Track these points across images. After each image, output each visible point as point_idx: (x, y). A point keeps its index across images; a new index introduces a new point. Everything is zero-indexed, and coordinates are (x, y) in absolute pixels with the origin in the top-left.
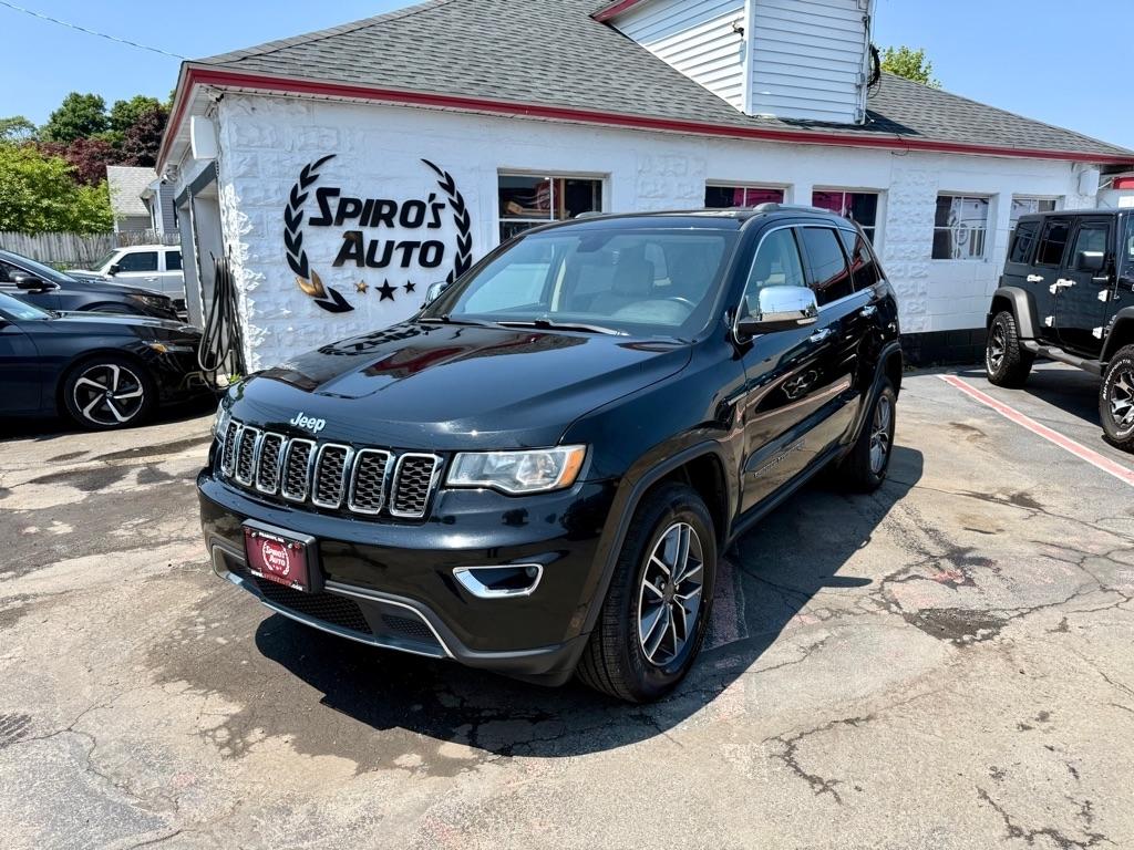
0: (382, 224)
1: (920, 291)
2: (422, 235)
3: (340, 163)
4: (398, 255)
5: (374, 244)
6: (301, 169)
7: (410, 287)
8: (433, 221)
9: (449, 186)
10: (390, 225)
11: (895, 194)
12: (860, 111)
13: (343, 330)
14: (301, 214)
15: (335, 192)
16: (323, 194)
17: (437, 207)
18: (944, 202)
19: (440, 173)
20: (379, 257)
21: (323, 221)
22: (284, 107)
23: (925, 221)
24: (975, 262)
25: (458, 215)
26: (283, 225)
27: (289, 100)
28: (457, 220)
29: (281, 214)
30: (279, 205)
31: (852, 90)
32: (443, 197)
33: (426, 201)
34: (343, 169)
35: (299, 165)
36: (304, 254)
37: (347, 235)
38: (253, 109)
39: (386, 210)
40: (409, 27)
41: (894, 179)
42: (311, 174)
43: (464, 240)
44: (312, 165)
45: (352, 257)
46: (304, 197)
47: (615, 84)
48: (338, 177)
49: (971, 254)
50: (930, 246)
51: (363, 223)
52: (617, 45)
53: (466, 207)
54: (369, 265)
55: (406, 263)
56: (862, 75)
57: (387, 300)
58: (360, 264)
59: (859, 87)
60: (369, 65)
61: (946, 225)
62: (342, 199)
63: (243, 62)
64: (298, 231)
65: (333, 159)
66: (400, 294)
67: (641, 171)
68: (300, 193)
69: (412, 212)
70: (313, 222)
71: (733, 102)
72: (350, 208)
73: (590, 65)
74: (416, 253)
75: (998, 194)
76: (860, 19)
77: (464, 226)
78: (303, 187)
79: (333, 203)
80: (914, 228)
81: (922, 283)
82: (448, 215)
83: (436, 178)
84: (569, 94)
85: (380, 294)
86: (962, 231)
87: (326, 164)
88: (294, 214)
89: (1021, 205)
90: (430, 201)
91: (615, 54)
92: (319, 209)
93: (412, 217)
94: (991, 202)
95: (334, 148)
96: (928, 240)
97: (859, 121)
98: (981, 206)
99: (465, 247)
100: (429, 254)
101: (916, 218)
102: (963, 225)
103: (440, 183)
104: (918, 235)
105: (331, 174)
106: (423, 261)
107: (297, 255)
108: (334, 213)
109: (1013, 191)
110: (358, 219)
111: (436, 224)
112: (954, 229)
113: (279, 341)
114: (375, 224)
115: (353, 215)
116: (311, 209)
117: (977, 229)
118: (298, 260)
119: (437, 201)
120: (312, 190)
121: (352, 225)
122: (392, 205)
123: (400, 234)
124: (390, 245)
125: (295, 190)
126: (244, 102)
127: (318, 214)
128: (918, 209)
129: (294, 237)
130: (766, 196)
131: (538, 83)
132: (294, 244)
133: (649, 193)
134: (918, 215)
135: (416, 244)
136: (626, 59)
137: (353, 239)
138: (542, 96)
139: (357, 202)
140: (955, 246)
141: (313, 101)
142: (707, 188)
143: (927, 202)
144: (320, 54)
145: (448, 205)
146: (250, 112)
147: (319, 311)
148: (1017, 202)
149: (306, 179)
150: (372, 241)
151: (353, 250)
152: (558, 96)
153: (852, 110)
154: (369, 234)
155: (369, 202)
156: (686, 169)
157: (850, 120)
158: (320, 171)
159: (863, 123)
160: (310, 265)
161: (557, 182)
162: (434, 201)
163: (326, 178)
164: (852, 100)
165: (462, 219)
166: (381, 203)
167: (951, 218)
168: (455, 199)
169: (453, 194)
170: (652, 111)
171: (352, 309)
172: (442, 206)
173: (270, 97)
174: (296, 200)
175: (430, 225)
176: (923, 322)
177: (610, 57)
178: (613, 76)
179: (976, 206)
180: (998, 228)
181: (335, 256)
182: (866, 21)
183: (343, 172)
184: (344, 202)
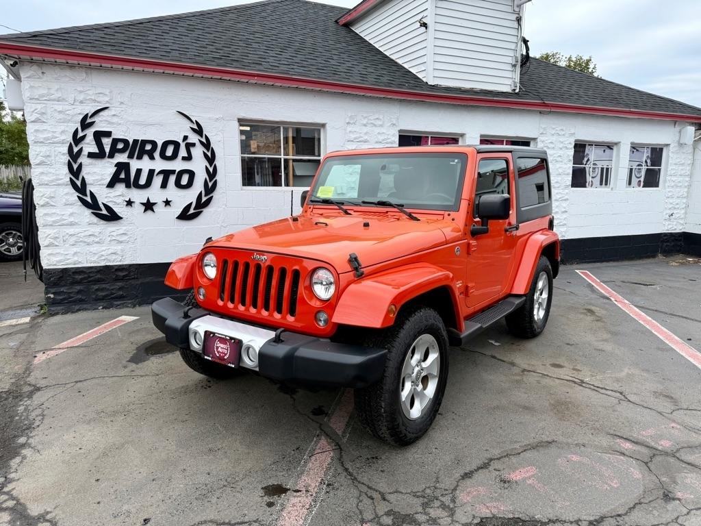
0: (146, 157)
1: (564, 210)
2: (178, 165)
3: (113, 113)
4: (158, 180)
5: (139, 171)
6: (81, 117)
7: (167, 203)
8: (186, 155)
9: (199, 131)
10: (152, 158)
11: (543, 141)
12: (515, 82)
13: (114, 234)
14: (81, 150)
15: (108, 134)
16: (99, 136)
17: (189, 146)
18: (580, 148)
19: (192, 121)
20: (142, 181)
21: (99, 155)
22: (68, 73)
23: (565, 161)
24: (604, 189)
25: (206, 151)
26: (67, 158)
27: (72, 67)
28: (205, 155)
29: (65, 149)
30: (63, 142)
31: (510, 68)
32: (194, 138)
33: (180, 141)
34: (114, 118)
35: (80, 114)
36: (83, 178)
37: (118, 165)
38: (42, 73)
39: (148, 147)
40: (188, 22)
41: (542, 131)
42: (89, 121)
43: (211, 170)
44: (89, 115)
45: (121, 181)
46: (84, 137)
47: (333, 62)
48: (110, 123)
49: (601, 184)
50: (570, 178)
51: (131, 156)
52: (348, 39)
53: (212, 145)
54: (134, 186)
55: (164, 185)
56: (516, 57)
57: (149, 212)
58: (128, 186)
59: (514, 66)
60: (139, 44)
61: (583, 164)
62: (113, 139)
63: (34, 38)
64: (79, 161)
65: (106, 111)
66: (160, 208)
67: (348, 123)
68: (80, 134)
69: (170, 149)
70: (91, 155)
71: (419, 76)
72: (120, 146)
73: (320, 50)
74: (172, 179)
75: (620, 142)
76: (515, 19)
77: (211, 159)
78: (82, 131)
79: (107, 142)
80: (558, 166)
81: (564, 204)
82: (198, 152)
83: (189, 125)
84: (295, 67)
85: (143, 208)
86: (594, 169)
87: (101, 113)
88: (76, 150)
89: (637, 150)
90: (184, 141)
91: (344, 44)
92: (96, 146)
93: (169, 152)
94: (615, 148)
95: (107, 102)
96: (568, 174)
97: (514, 90)
98: (608, 151)
99: (212, 175)
100: (184, 180)
101: (559, 159)
102: (594, 164)
103: (192, 128)
104: (560, 171)
105: (106, 121)
106: (178, 184)
107: (78, 179)
108: (107, 149)
109: (631, 141)
110: (126, 154)
111: (189, 158)
112: (589, 167)
113: (64, 241)
114: (140, 158)
115: (122, 151)
116: (89, 146)
117: (605, 167)
118: (79, 183)
119: (189, 141)
120: (90, 133)
121: (122, 158)
122: (154, 144)
123: (159, 165)
124: (151, 172)
125: (76, 132)
126: (35, 67)
127: (95, 149)
128: (561, 152)
129: (75, 166)
130: (445, 142)
131: (271, 60)
132: (75, 172)
133: (355, 138)
134: (560, 156)
135: (173, 172)
136: (350, 48)
137: (122, 167)
138: (270, 67)
139: (125, 142)
140: (589, 179)
141: (90, 67)
142: (400, 136)
143: (567, 148)
144: (103, 36)
145: (198, 144)
146: (41, 75)
147: (95, 219)
148: (635, 148)
149: (85, 124)
150: (137, 169)
151: (123, 176)
152: (283, 68)
153: (509, 82)
154: (135, 165)
155: (136, 141)
156: (383, 122)
157: (507, 89)
158: (95, 119)
159: (517, 91)
160: (87, 186)
161: (286, 130)
162: (186, 142)
163: (101, 124)
164: (509, 75)
165: (209, 154)
166: (144, 142)
167: (586, 159)
168: (204, 140)
169: (202, 137)
170: (355, 80)
171: (122, 218)
172: (193, 145)
173: (55, 64)
174: (77, 140)
175: (184, 158)
176: (565, 232)
177: (339, 46)
178: (335, 57)
179: (604, 151)
180: (620, 166)
181: (109, 180)
182: (519, 20)
183: (115, 120)
184: (115, 141)
